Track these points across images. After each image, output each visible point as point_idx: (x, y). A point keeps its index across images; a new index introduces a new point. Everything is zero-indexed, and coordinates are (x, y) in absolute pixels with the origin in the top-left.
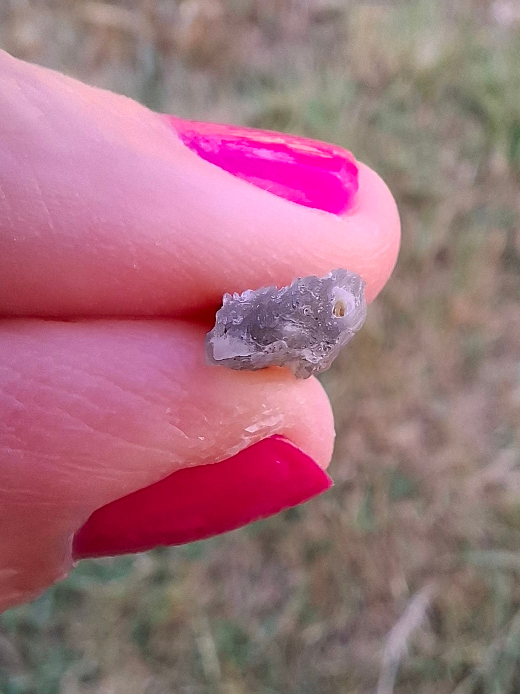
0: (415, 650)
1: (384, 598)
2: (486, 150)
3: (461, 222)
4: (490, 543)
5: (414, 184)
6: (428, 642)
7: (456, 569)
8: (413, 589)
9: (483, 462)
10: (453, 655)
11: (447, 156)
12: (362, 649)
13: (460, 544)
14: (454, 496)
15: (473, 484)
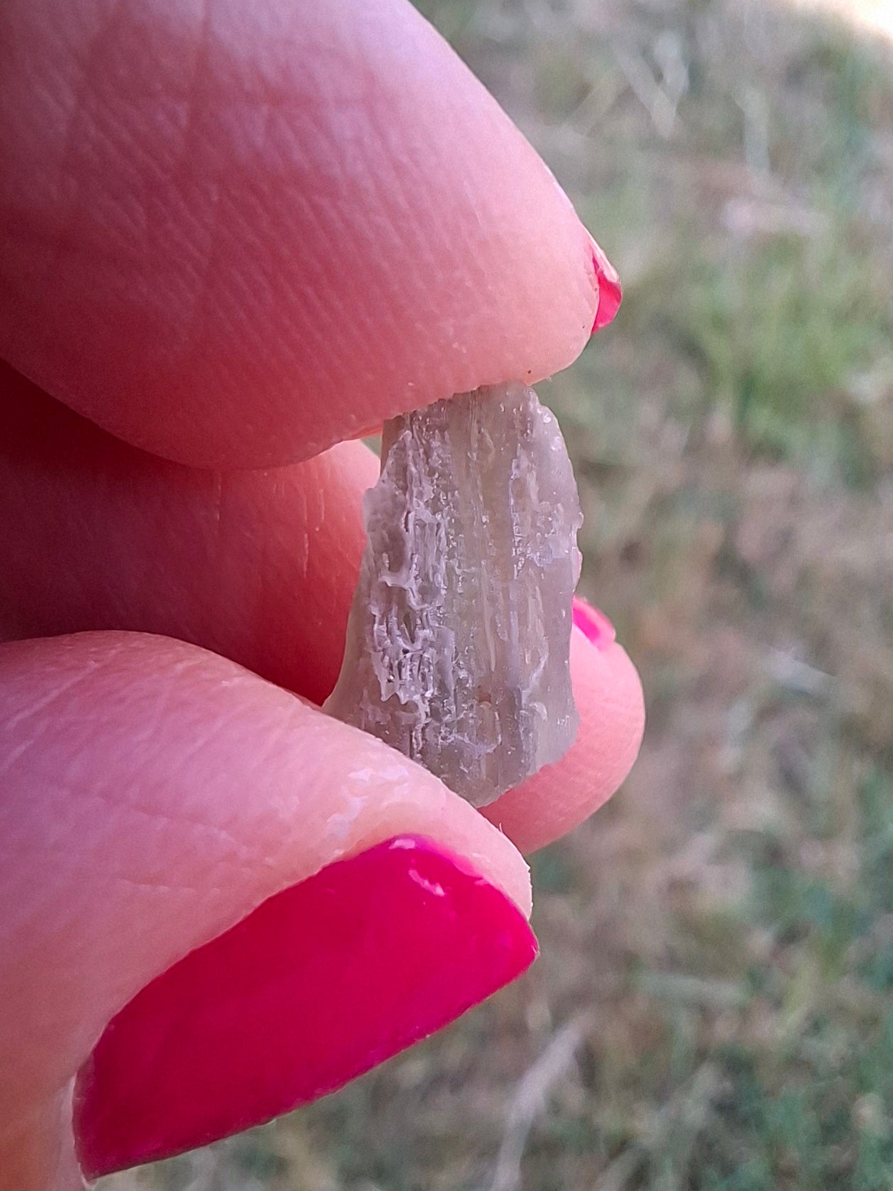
0: (555, 1105)
1: (517, 1030)
2: (704, 408)
3: (662, 505)
4: (672, 962)
5: (598, 448)
6: (575, 1098)
7: (622, 996)
8: (559, 1019)
9: (670, 847)
10: (609, 1120)
11: (648, 412)
12: (481, 1100)
13: (629, 961)
14: (626, 891)
15: (653, 877)
